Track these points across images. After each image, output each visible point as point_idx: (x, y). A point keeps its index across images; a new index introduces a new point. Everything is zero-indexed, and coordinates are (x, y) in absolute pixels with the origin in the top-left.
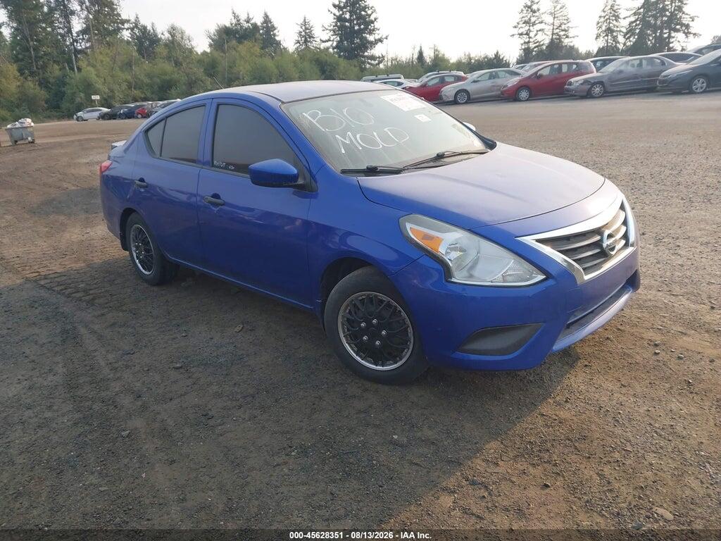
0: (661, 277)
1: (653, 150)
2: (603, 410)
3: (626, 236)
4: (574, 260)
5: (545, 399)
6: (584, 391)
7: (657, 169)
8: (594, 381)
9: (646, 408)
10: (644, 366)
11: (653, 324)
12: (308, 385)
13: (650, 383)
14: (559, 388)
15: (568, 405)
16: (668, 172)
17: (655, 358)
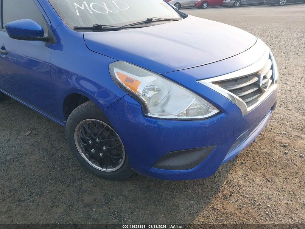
0: (280, 98)
1: (265, 29)
2: (257, 203)
3: (272, 78)
4: (240, 97)
5: (216, 193)
6: (242, 186)
7: (269, 38)
8: (249, 177)
9: (285, 201)
10: (280, 163)
11: (280, 130)
12: (57, 181)
13: (286, 179)
14: (225, 182)
15: (232, 199)
16: (274, 40)
17: (285, 156)
